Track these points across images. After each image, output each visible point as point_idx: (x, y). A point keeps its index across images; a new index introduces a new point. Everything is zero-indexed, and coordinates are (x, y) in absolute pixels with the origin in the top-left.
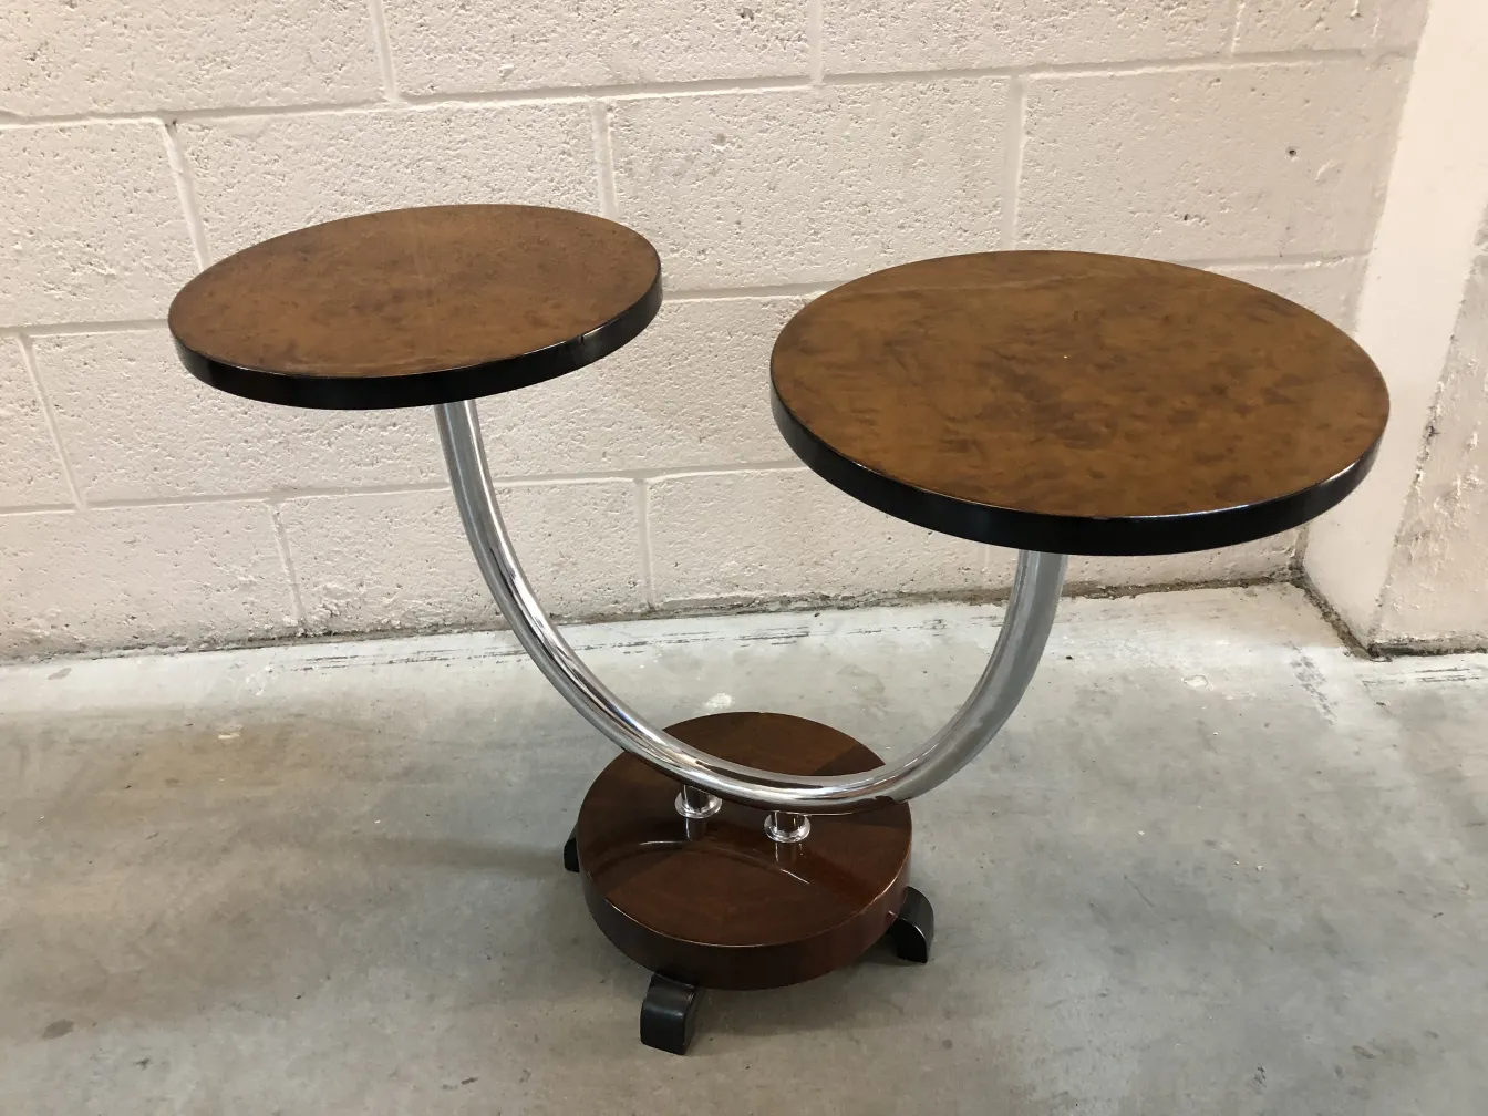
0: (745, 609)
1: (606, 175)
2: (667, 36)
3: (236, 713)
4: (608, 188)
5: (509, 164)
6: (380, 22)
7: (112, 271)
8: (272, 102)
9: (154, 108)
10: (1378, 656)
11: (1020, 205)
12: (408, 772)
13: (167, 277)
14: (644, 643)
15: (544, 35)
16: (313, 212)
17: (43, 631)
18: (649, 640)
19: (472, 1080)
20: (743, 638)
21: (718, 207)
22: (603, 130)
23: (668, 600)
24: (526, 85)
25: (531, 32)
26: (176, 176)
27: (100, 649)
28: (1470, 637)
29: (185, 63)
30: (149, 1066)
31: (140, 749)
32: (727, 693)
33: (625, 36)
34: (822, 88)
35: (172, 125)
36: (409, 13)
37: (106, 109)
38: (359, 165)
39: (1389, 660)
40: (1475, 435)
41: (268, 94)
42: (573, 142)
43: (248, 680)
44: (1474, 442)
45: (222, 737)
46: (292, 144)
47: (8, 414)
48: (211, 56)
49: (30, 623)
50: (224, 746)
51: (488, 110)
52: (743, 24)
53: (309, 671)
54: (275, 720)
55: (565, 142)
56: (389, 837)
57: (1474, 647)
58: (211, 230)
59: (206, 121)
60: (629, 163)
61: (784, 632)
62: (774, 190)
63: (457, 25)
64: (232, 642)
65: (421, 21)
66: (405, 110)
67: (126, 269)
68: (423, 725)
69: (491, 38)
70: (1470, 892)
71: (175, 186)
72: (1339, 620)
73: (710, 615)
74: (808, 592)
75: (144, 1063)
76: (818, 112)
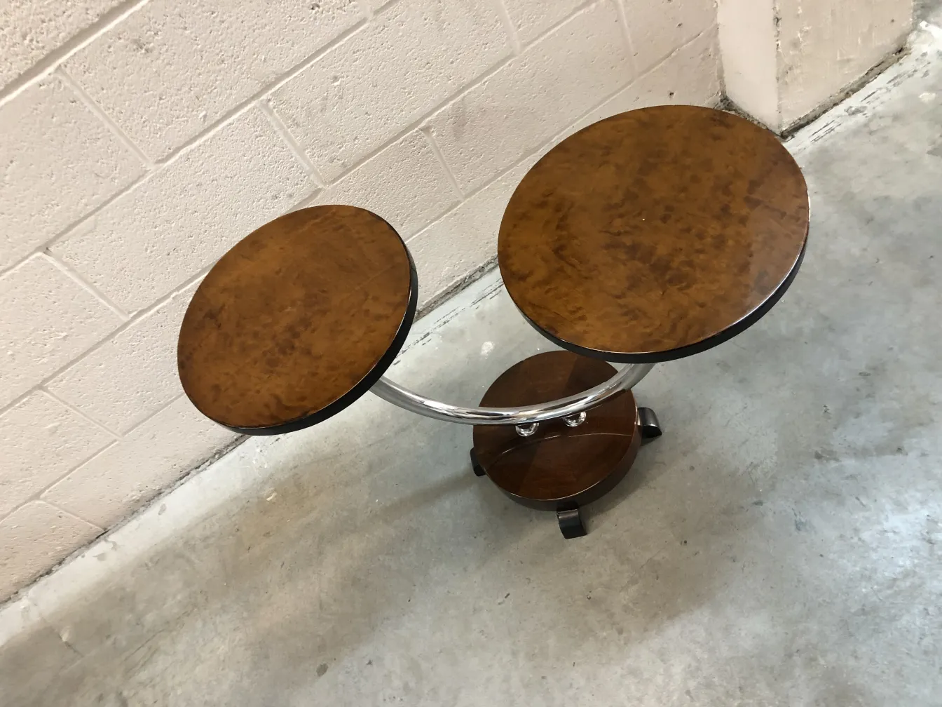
0: (464, 285)
1: (286, 134)
2: (279, 45)
3: (264, 483)
4: (290, 140)
5: (232, 160)
6: (121, 134)
7: (65, 334)
8: (90, 208)
9: (32, 249)
10: (787, 137)
11: (509, 13)
12: (371, 468)
13: (94, 319)
14: (428, 334)
15: (212, 86)
16: (146, 245)
17: (137, 495)
18: (429, 330)
19: (508, 595)
20: (474, 303)
21: (352, 113)
22: (271, 113)
23: (424, 303)
24: (218, 117)
25: (204, 89)
26: (66, 273)
27: (169, 486)
28: (828, 100)
29: (33, 218)
30: (373, 663)
31: (237, 527)
32: (488, 341)
33: (256, 59)
34: (374, 20)
35: (46, 250)
36: (134, 120)
37: (9, 265)
38: (155, 209)
39: (793, 137)
40: (799, 8)
41: (86, 205)
42: (259, 129)
43: (254, 462)
44: (800, 12)
45: (268, 499)
46: (114, 221)
47: (58, 423)
48: (45, 206)
49: (129, 496)
50: (274, 503)
51: (205, 141)
52: (316, 13)
53: (279, 441)
54: (286, 476)
55: (255, 132)
56: (388, 505)
57: (832, 104)
58: (101, 285)
59: (62, 239)
60: (294, 120)
61: (490, 288)
62: (376, 86)
63: (163, 110)
64: (228, 446)
65: (143, 119)
66: (162, 168)
67: (71, 329)
68: (358, 440)
69: (185, 105)
70: (881, 262)
71: (68, 278)
72: (759, 123)
73: (449, 298)
74: (490, 258)
75: (370, 663)
76: (379, 33)
